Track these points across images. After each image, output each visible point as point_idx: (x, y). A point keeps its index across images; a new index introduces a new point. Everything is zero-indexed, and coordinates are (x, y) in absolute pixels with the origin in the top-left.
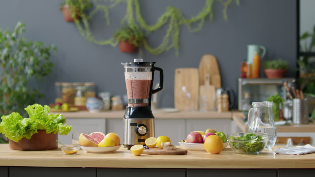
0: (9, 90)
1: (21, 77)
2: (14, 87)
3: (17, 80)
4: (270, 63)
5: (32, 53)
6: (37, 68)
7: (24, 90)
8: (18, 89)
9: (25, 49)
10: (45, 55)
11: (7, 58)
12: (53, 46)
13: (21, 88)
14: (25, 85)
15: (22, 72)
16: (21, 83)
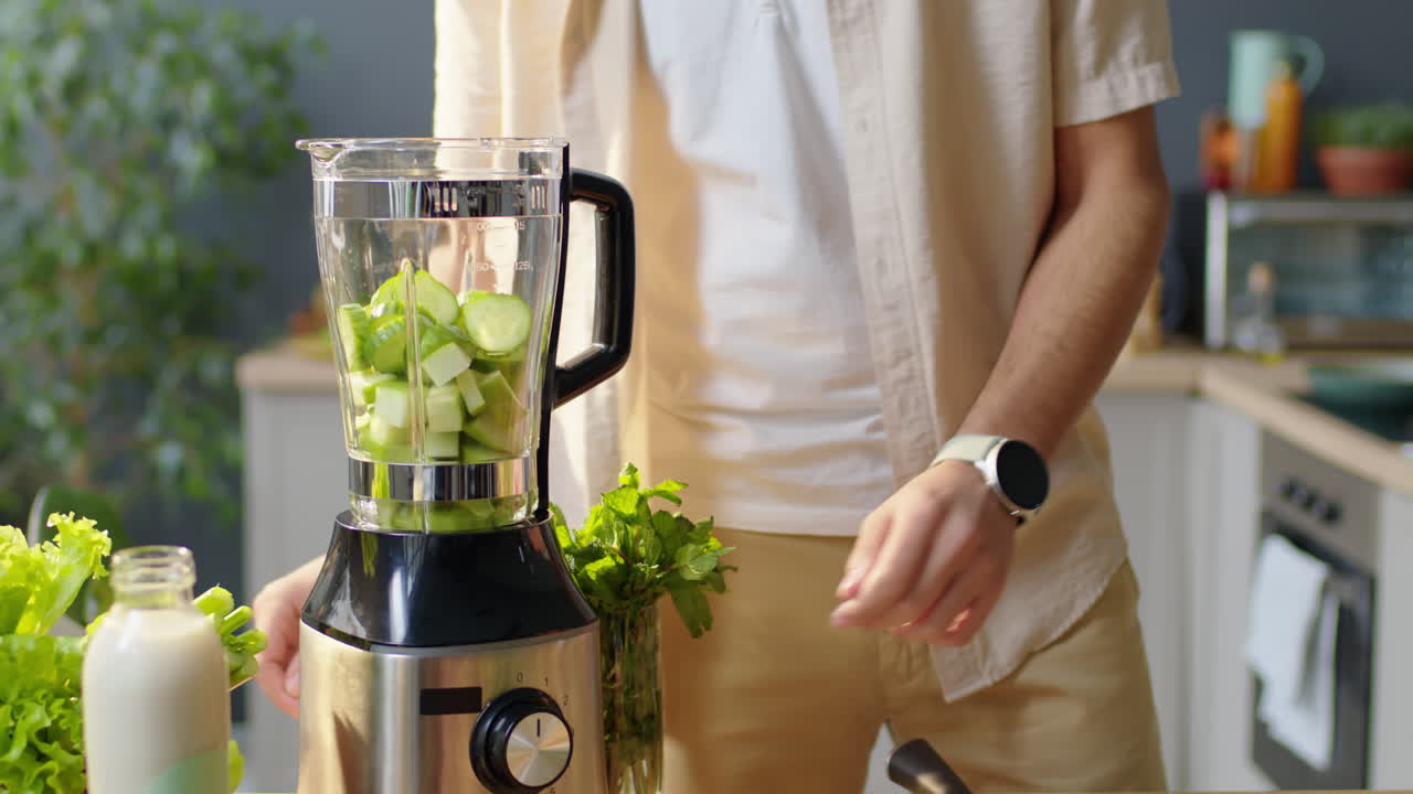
0: (92, 252)
1: (147, 186)
2: (115, 233)
3: (129, 201)
4: (1351, 122)
5: (203, 68)
6: (229, 136)
7: (167, 249)
8: (133, 247)
9: (164, 43)
10: (266, 76)
11: (75, 89)
12: (304, 29)
13: (150, 241)
14: (170, 223)
15: (155, 163)
16: (149, 215)
